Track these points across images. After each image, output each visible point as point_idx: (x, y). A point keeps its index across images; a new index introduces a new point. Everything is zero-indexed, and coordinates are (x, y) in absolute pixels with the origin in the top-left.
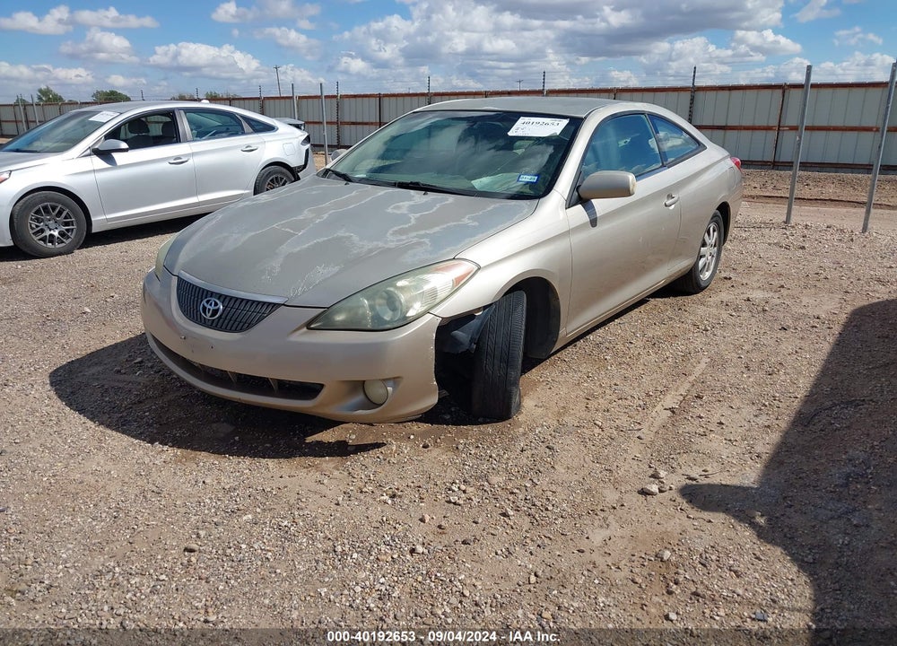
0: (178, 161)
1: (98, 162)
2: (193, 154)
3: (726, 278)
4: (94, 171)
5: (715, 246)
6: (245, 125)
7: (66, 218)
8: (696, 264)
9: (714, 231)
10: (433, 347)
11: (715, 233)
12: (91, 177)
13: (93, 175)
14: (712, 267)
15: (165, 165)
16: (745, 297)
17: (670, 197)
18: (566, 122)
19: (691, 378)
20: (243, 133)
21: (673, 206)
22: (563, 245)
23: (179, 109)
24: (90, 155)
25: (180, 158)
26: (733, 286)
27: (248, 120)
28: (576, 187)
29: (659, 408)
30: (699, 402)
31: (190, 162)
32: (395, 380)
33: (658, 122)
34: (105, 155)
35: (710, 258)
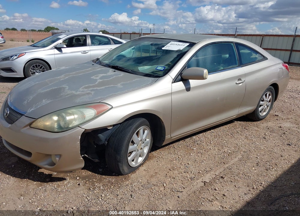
0: (85, 52)
1: (56, 51)
2: (90, 50)
3: (276, 115)
4: (54, 54)
5: (270, 101)
6: (111, 41)
7: (43, 69)
8: (257, 109)
9: (269, 95)
10: (79, 143)
11: (270, 96)
12: (53, 56)
13: (54, 55)
14: (267, 111)
15: (80, 54)
16: (279, 125)
17: (240, 79)
18: (188, 44)
19: (227, 166)
20: (110, 44)
21: (241, 84)
22: (168, 99)
23: (88, 35)
24: (54, 49)
25: (86, 51)
26: (277, 120)
27: (113, 40)
28: (180, 73)
29: (201, 180)
30: (221, 180)
31: (89, 53)
32: (60, 156)
33: (240, 47)
34: (59, 49)
35: (266, 106)
